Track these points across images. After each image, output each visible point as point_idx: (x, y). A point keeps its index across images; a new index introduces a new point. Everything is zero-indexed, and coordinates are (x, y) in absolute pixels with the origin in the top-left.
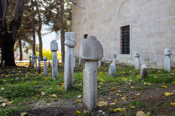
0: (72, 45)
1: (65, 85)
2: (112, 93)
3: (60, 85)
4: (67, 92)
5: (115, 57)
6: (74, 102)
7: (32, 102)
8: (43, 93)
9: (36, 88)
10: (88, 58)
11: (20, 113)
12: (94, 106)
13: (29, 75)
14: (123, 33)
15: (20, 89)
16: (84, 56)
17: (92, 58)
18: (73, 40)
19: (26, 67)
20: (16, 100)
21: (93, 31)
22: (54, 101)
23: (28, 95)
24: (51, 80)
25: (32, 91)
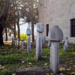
0: (41, 31)
1: (36, 57)
2: (67, 62)
3: (33, 56)
4: (38, 61)
5: (67, 39)
6: (43, 68)
7: (16, 67)
8: (23, 62)
9: (18, 58)
10: (54, 40)
11: (11, 74)
12: (57, 70)
13: (13, 50)
14: (72, 23)
15: (9, 59)
16: (51, 38)
17: (56, 39)
18: (42, 28)
19: (10, 45)
20: (7, 65)
21: (52, 22)
22: (31, 67)
23: (13, 63)
24: (27, 54)
25: (16, 60)
